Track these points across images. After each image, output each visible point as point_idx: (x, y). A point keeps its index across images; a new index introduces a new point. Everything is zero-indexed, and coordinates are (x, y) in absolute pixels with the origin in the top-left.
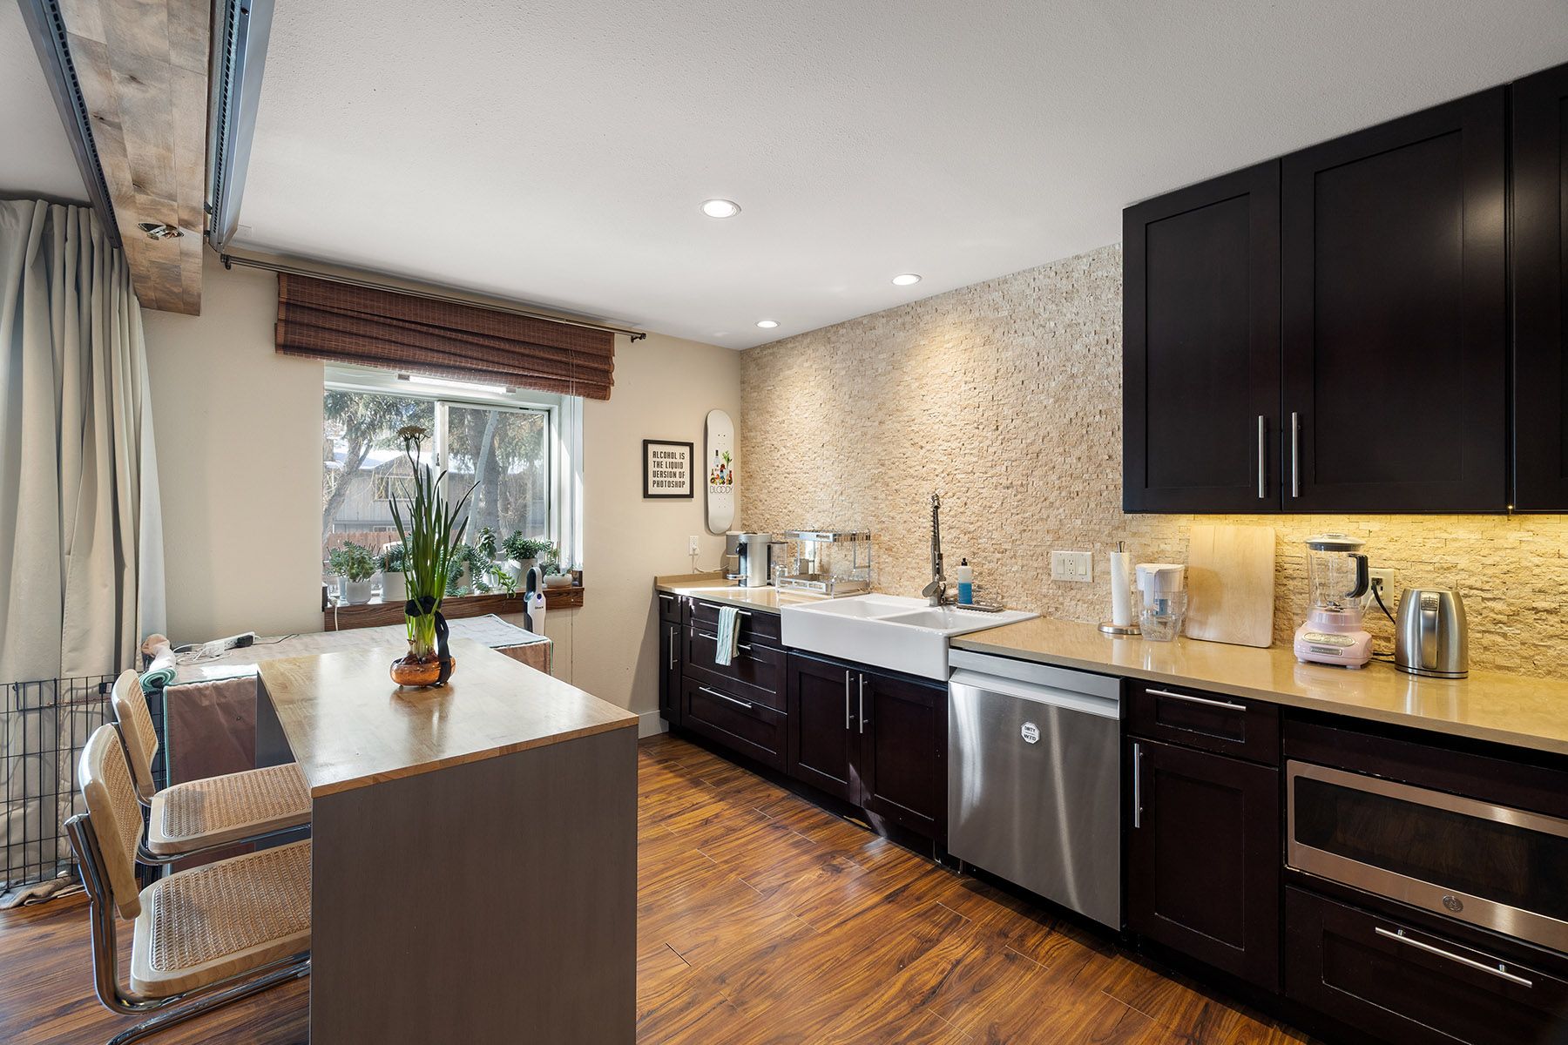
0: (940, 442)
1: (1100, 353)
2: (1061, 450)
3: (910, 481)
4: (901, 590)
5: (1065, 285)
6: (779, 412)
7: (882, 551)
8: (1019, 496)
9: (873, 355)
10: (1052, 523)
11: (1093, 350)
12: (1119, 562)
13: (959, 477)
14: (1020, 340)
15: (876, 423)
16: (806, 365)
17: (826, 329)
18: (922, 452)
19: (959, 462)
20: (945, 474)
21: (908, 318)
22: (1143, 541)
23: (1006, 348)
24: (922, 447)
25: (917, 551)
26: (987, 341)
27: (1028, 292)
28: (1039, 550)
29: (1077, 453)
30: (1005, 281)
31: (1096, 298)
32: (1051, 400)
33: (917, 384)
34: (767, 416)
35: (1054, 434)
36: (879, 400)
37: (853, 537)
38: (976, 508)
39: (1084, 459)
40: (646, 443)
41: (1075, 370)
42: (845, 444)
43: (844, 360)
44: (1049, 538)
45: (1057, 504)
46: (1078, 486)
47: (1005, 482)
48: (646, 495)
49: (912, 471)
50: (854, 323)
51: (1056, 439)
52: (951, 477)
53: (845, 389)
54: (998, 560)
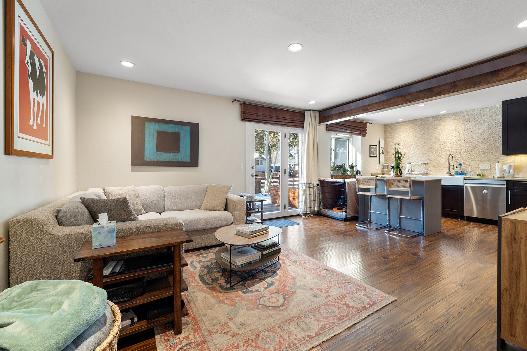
0: (448, 143)
1: (492, 126)
2: (482, 144)
3: (439, 152)
4: (437, 174)
5: (483, 113)
6: (397, 138)
7: (431, 167)
8: (471, 154)
9: (428, 126)
10: (480, 158)
11: (490, 125)
12: (498, 165)
13: (454, 150)
14: (471, 123)
15: (429, 140)
16: (406, 128)
17: (413, 120)
18: (443, 146)
19: (453, 148)
20: (450, 150)
21: (439, 118)
22: (503, 161)
23: (467, 124)
24: (443, 145)
25: (441, 166)
26: (462, 123)
27: (473, 114)
28: (476, 164)
29: (486, 145)
30: (467, 111)
31: (491, 115)
32: (479, 135)
33: (441, 132)
34: (394, 139)
35: (480, 141)
36: (430, 135)
37: (425, 164)
38: (459, 157)
39: (488, 146)
40: (370, 145)
41: (486, 129)
42: (419, 144)
43: (419, 127)
44: (479, 161)
45: (481, 155)
46: (486, 151)
47: (467, 151)
48: (370, 156)
49: (440, 150)
50: (422, 119)
51: (481, 142)
52: (451, 151)
53: (419, 133)
54: (465, 166)
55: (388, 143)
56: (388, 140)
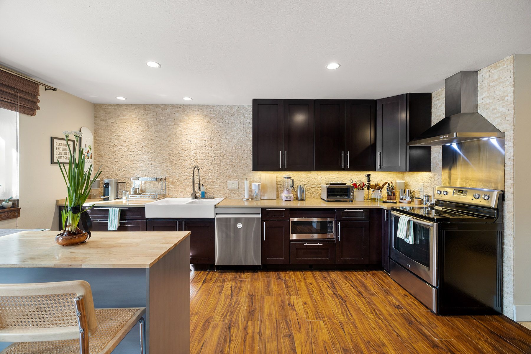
0: (193, 149)
1: (240, 131)
2: (230, 155)
3: (181, 161)
4: (178, 196)
5: (231, 112)
6: (118, 132)
7: (169, 184)
8: (218, 167)
9: (166, 118)
10: (228, 174)
11: (238, 130)
12: (247, 183)
13: (199, 160)
14: (218, 124)
15: (167, 141)
16: (133, 116)
17: (144, 105)
18: (186, 152)
19: (199, 156)
20: (194, 159)
21: (181, 109)
22: (250, 178)
23: (214, 125)
24: (186, 151)
25: (184, 183)
26: (209, 122)
27: (221, 111)
28: (224, 181)
29: (234, 156)
30: (214, 106)
31: (239, 117)
32: (228, 141)
33: (184, 131)
34: (111, 133)
35: (228, 150)
36: (169, 134)
37: (161, 179)
38: (205, 170)
39: (236, 157)
40: (52, 139)
41: (234, 135)
42: (153, 147)
43: (152, 118)
44: (227, 178)
45: (229, 169)
46: (234, 164)
47: (214, 162)
48: (52, 162)
49: (182, 158)
50: (157, 106)
51: (229, 152)
52: (196, 160)
53: (153, 128)
54: (212, 184)
55: (101, 139)
56: (101, 133)
